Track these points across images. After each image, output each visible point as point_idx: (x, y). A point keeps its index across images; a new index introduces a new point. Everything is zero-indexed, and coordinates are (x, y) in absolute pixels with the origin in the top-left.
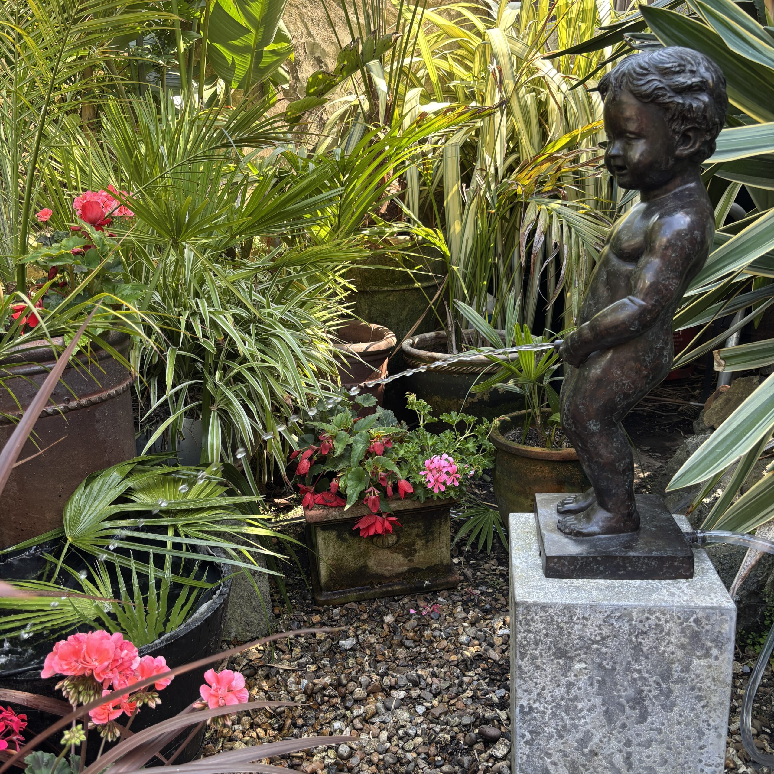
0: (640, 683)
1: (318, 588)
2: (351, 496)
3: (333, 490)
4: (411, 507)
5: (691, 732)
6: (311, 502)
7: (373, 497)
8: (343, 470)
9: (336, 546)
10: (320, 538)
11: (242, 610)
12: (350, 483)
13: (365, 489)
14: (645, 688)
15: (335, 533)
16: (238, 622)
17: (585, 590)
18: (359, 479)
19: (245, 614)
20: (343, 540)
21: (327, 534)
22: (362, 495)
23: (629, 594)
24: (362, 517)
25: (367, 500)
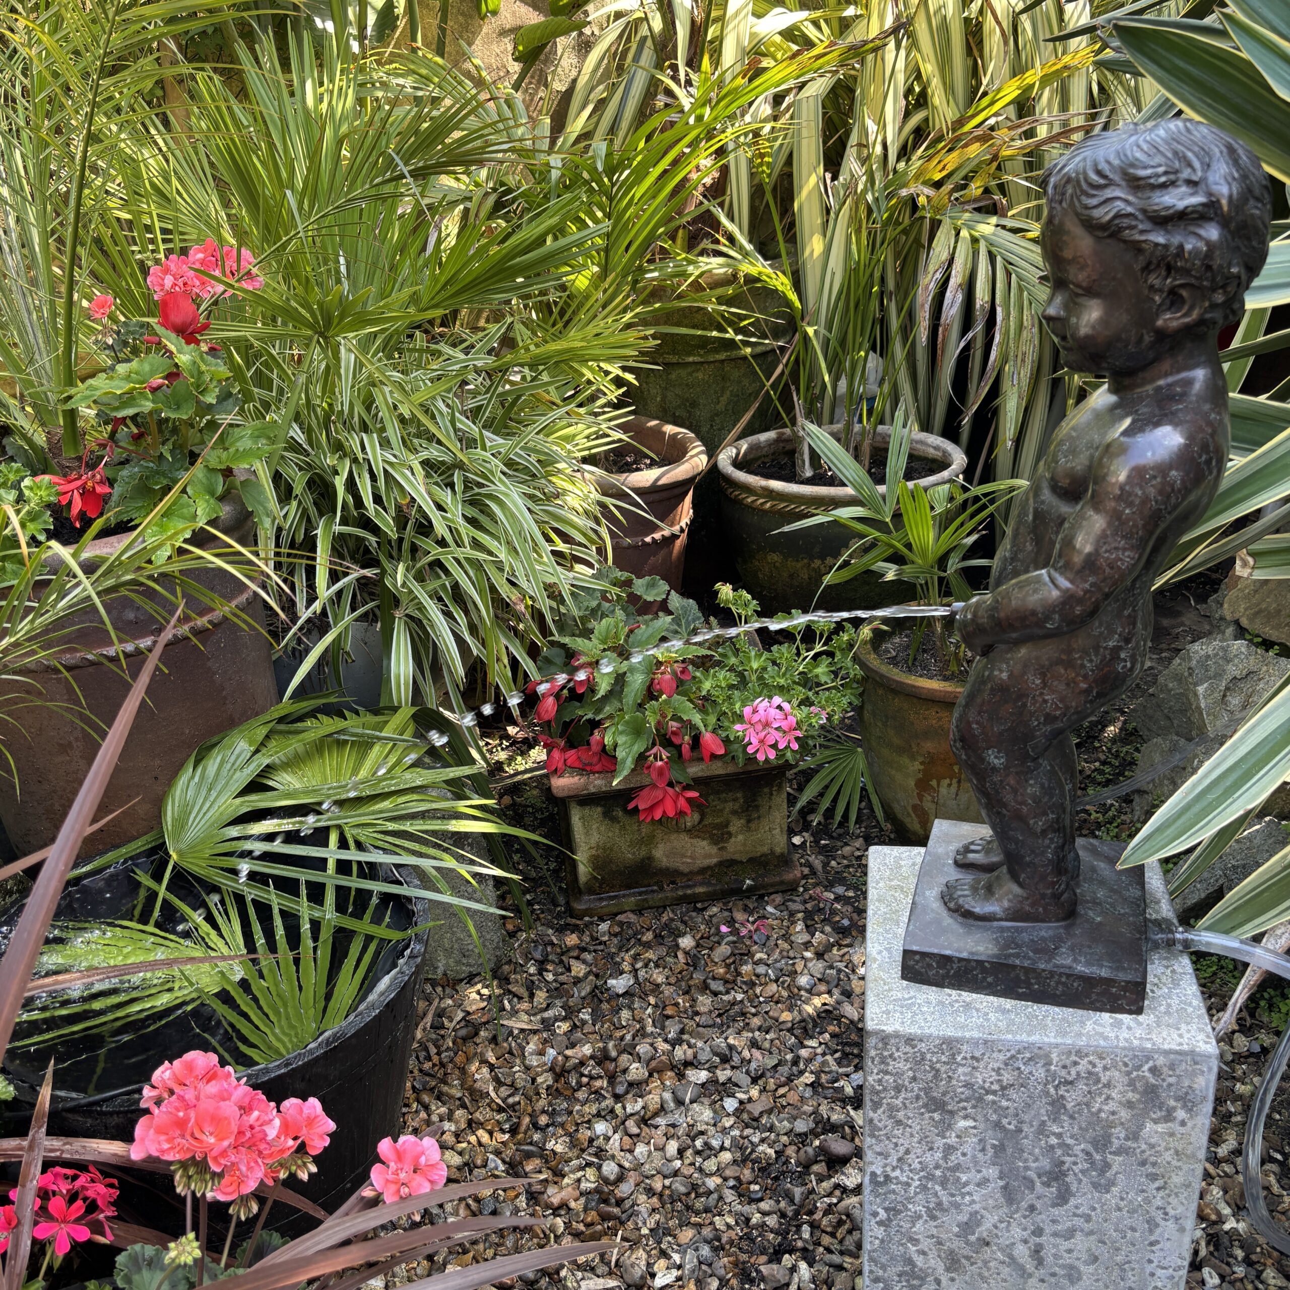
0: (1059, 1152)
1: (574, 889)
2: (624, 761)
3: (595, 748)
4: (721, 772)
5: (1138, 1221)
6: (560, 765)
7: (660, 763)
8: (610, 717)
9: (603, 828)
10: (576, 818)
11: (453, 933)
12: (621, 740)
13: (647, 750)
14: (1068, 1159)
15: (599, 809)
16: (448, 952)
17: (978, 1010)
18: (637, 730)
19: (459, 939)
20: (614, 819)
21: (587, 811)
22: (641, 758)
23: (1049, 1021)
24: (642, 788)
25: (649, 767)
